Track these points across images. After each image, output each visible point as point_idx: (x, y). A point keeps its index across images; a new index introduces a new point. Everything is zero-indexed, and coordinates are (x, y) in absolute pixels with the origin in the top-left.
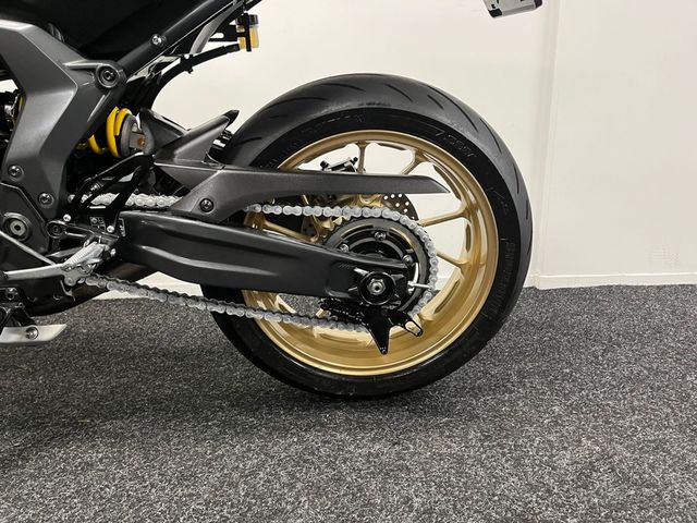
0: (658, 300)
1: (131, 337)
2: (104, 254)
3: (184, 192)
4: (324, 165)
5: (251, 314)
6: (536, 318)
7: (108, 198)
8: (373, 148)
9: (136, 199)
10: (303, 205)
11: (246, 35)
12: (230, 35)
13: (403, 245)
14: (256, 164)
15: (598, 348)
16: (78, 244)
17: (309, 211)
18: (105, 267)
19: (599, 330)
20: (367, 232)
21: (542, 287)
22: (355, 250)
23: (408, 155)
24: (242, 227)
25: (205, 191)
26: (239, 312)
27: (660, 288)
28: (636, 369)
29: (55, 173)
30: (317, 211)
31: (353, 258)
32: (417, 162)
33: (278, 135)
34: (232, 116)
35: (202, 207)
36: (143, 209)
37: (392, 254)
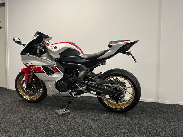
1: (87, 101)
2: (86, 88)
3: (95, 82)
4: (113, 79)
5: (101, 97)
7: (87, 82)
9: (90, 82)
10: (109, 84)
11: (104, 63)
12: (102, 63)
13: (121, 90)
14: (103, 79)
16: (84, 87)
17: (109, 85)
18: (86, 89)
20: (116, 88)
24: (101, 86)
25: (97, 82)
26: (100, 97)
29: (82, 79)
30: (111, 85)
31: (114, 91)
32: (124, 80)
34: (102, 72)
35: (96, 83)
36: (90, 83)
37: (119, 91)
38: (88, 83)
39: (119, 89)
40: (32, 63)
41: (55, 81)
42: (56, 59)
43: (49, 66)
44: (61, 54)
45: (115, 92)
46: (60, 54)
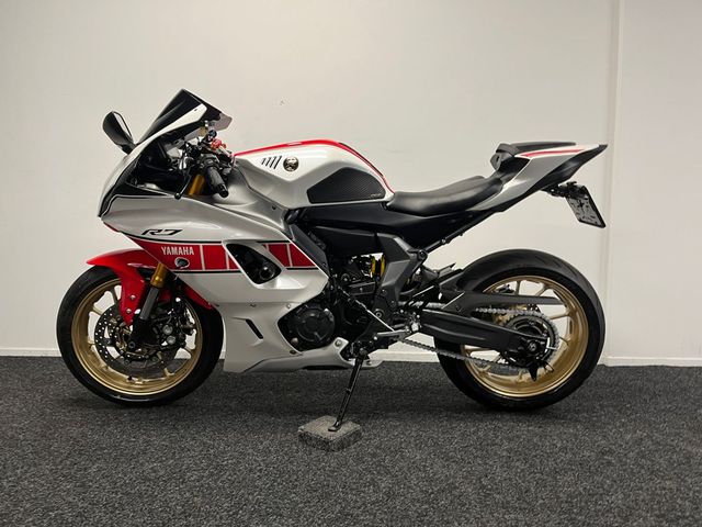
0: (687, 374)
6: (607, 382)
7: (418, 303)
8: (524, 283)
15: (647, 397)
19: (648, 389)
20: (526, 322)
21: (610, 364)
22: (520, 330)
23: (541, 286)
27: (690, 368)
28: (669, 406)
31: (520, 333)
33: (487, 277)
36: (432, 309)
37: (536, 332)
38: (423, 306)
39: (538, 324)
40: (176, 231)
41: (287, 304)
42: (290, 211)
43: (259, 242)
44: (313, 194)
45: (529, 338)
46: (308, 192)
